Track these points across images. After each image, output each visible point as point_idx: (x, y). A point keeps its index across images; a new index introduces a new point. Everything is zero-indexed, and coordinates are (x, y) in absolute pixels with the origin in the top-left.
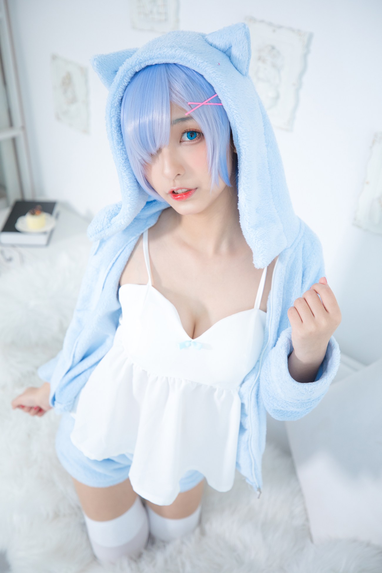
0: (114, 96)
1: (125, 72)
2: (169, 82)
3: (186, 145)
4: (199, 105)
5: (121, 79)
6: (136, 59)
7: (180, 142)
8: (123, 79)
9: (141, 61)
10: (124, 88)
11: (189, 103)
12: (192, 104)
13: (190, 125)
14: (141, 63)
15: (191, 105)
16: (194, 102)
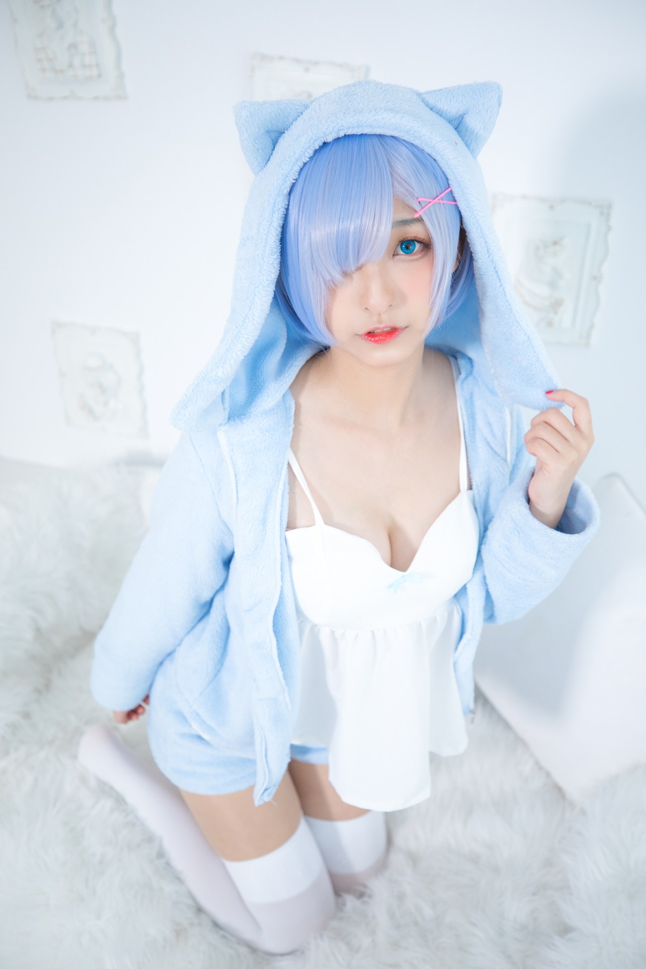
0: (285, 178)
1: (312, 141)
2: (391, 166)
3: (403, 261)
4: (430, 202)
5: (302, 153)
6: (335, 124)
7: (394, 255)
8: (304, 153)
9: (342, 128)
10: (302, 165)
11: (420, 199)
12: (423, 201)
13: (415, 231)
14: (341, 130)
15: (422, 203)
16: (426, 198)
